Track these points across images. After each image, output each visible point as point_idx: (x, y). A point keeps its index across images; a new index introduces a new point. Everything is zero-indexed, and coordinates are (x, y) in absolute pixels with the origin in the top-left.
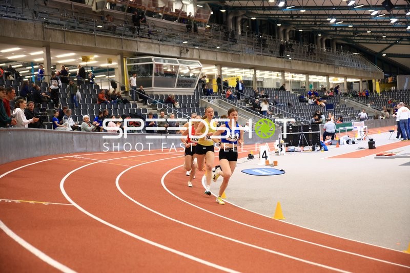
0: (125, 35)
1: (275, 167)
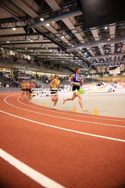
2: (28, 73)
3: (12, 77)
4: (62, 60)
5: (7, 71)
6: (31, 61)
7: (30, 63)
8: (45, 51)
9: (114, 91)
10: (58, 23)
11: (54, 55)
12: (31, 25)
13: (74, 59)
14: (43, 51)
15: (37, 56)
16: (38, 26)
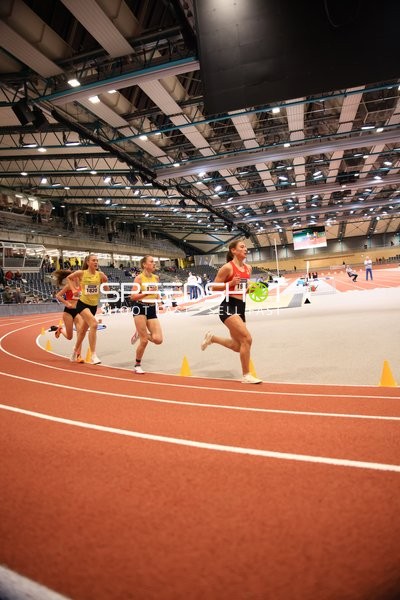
2: (33, 254)
4: (145, 209)
6: (44, 216)
7: (40, 221)
8: (88, 182)
9: (307, 302)
10: (128, 93)
11: (119, 193)
12: (37, 100)
13: (183, 205)
14: (81, 181)
15: (62, 198)
16: (63, 103)
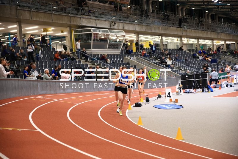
0: (72, 14)
1: (176, 104)
2: (114, 38)
3: (71, 50)
5: (59, 34)
6: (123, 4)
